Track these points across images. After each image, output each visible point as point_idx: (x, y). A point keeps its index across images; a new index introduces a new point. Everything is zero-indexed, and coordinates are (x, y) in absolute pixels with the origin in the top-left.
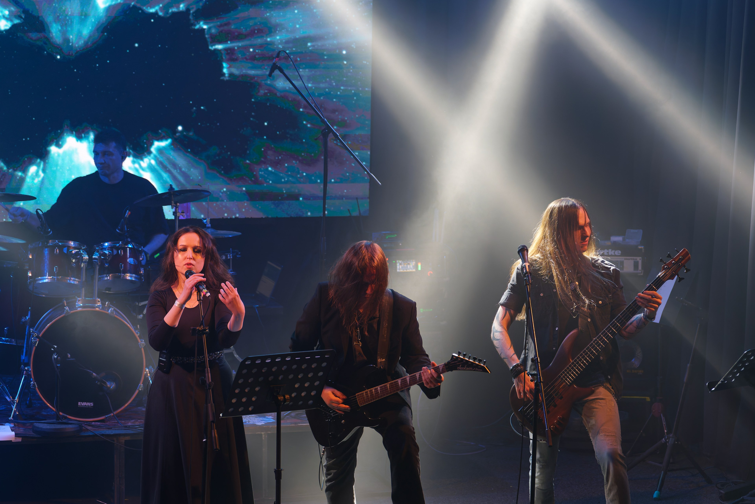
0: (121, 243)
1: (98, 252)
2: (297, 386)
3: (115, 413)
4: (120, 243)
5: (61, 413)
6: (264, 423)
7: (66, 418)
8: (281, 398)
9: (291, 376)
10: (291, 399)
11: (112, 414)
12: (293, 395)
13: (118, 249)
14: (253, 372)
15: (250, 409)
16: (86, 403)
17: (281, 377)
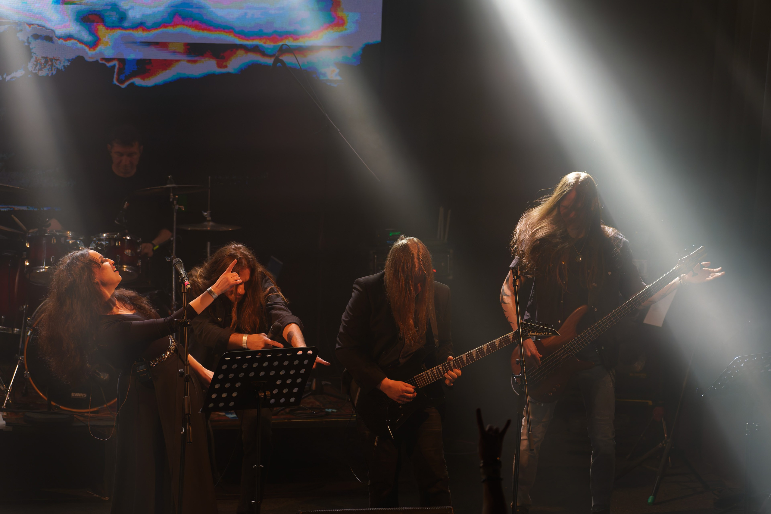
0: (119, 234)
1: (94, 243)
2: (278, 382)
3: (108, 404)
5: (53, 403)
7: (59, 408)
8: (262, 394)
9: (272, 373)
10: (273, 396)
11: (105, 406)
12: (275, 392)
13: (115, 240)
14: (232, 368)
16: (79, 394)
17: (262, 374)
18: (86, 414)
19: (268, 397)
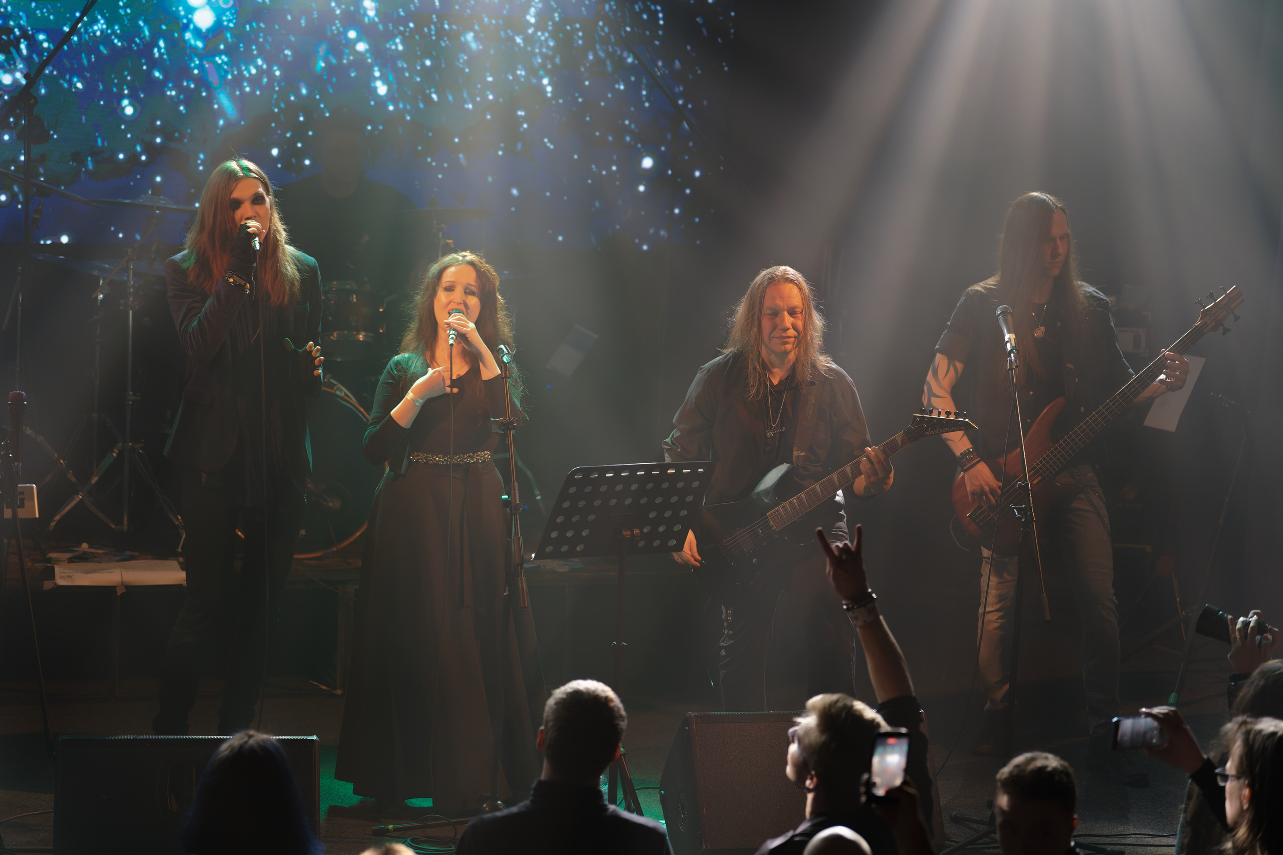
0: (354, 283)
3: (339, 547)
8: (627, 533)
10: (643, 536)
11: (334, 549)
12: (645, 530)
13: (348, 292)
15: (577, 549)
17: (628, 502)
18: (306, 561)
19: (636, 538)
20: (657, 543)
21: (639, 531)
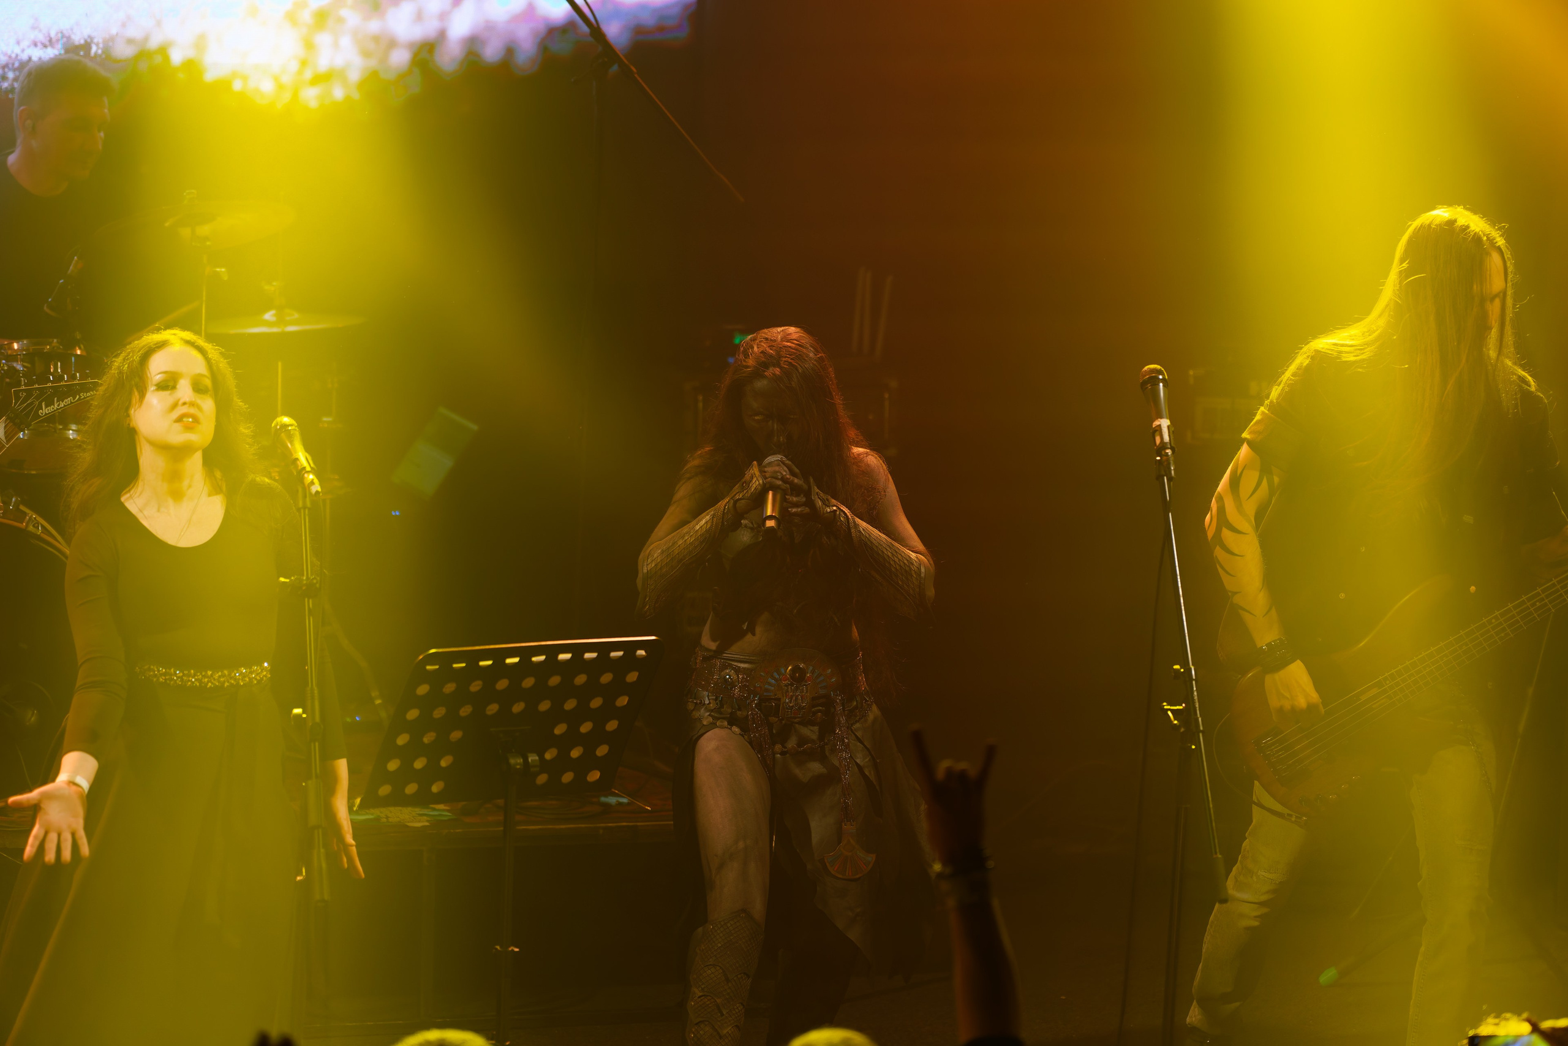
0: (58, 342)
2: (560, 729)
4: (53, 345)
6: (428, 821)
8: (516, 761)
9: (544, 706)
10: (544, 765)
12: (548, 756)
13: (48, 357)
14: (444, 690)
15: (435, 788)
17: (518, 708)
19: (532, 769)
20: (568, 777)
21: (537, 758)
